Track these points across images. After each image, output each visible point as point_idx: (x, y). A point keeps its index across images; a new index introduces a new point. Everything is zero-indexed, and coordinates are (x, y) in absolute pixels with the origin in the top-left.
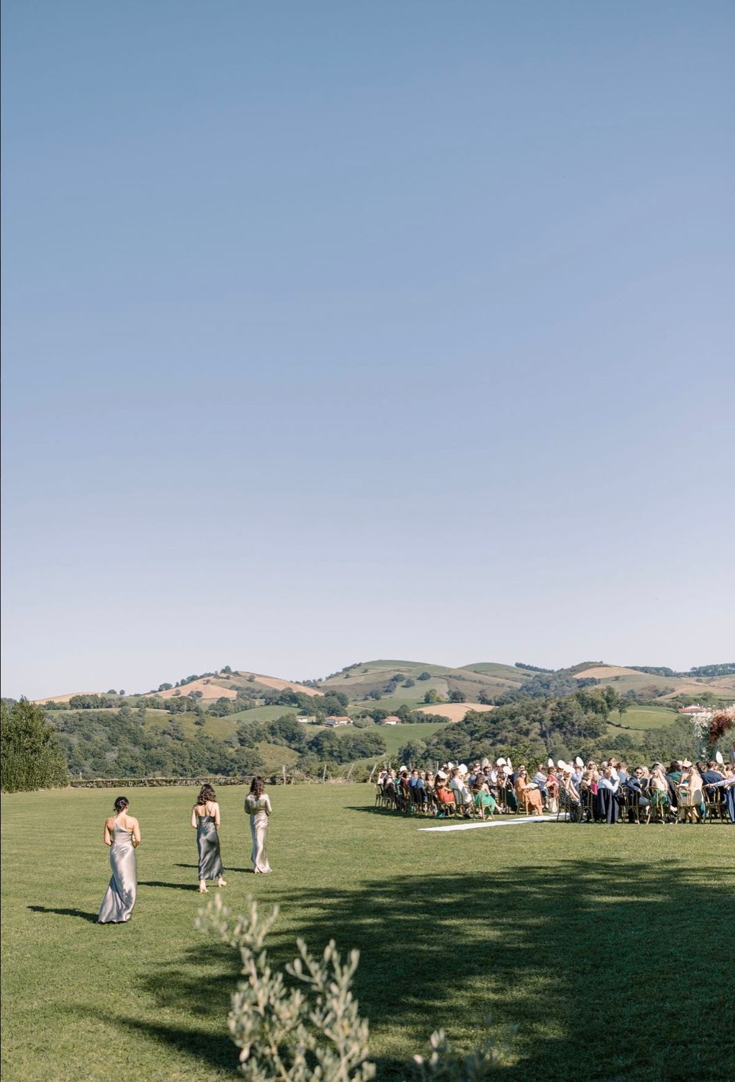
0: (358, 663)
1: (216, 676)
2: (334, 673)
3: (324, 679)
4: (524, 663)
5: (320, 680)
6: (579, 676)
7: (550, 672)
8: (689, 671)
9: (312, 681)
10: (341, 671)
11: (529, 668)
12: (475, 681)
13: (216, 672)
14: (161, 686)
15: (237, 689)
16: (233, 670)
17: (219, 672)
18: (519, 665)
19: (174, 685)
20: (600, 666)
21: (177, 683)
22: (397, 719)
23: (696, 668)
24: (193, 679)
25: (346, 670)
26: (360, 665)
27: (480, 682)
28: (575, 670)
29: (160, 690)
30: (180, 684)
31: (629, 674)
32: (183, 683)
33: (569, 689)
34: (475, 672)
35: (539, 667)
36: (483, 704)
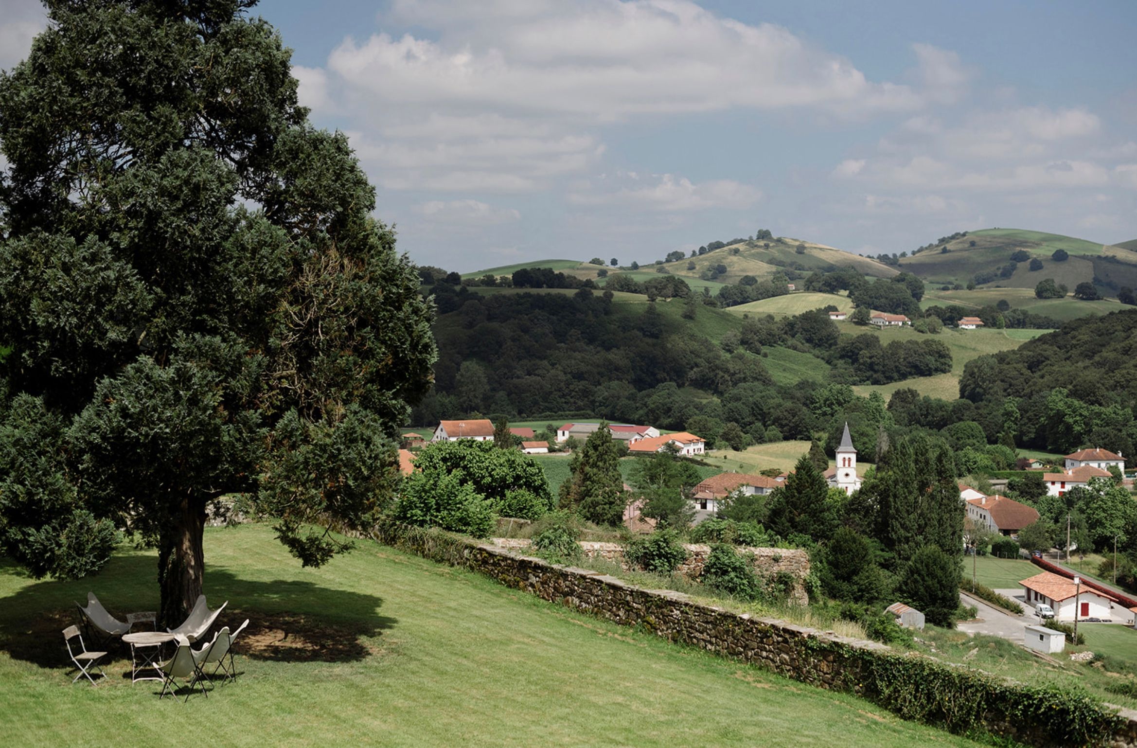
0: (962, 232)
1: (750, 243)
2: (926, 245)
3: (909, 255)
5: (903, 255)
9: (891, 256)
10: (937, 243)
13: (751, 238)
14: (669, 255)
15: (779, 263)
16: (775, 236)
17: (755, 238)
19: (688, 255)
21: (694, 252)
22: (978, 321)
24: (718, 245)
25: (943, 241)
26: (964, 235)
29: (668, 261)
30: (698, 252)
32: (702, 251)
36: (1125, 303)
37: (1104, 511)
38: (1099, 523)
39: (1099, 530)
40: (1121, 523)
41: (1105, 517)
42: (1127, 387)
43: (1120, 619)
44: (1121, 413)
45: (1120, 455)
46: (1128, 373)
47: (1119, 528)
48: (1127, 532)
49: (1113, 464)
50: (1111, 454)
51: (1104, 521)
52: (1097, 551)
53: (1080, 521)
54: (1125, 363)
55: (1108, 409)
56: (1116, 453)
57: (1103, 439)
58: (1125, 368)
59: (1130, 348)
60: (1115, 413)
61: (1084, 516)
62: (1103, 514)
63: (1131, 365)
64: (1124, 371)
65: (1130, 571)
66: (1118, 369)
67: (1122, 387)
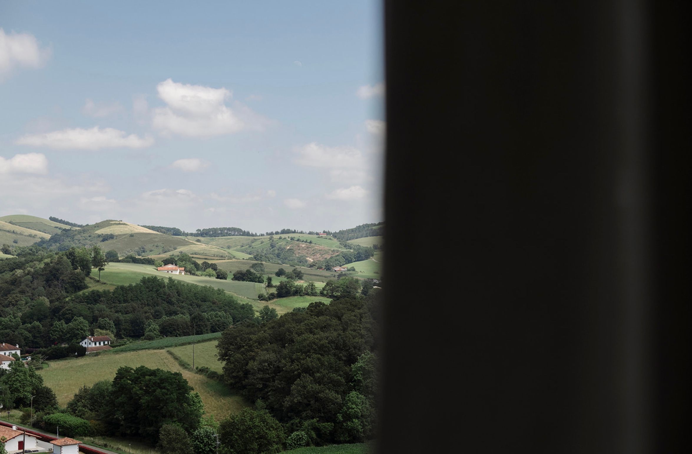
4: (57, 218)
6: (99, 232)
7: (79, 226)
8: (194, 232)
11: (61, 221)
12: (9, 232)
18: (52, 219)
20: (120, 224)
23: (200, 230)
27: (14, 232)
28: (98, 226)
31: (145, 232)
33: (90, 243)
34: (10, 223)
35: (70, 222)
36: (6, 254)
37: (20, 382)
38: (17, 390)
39: (16, 394)
40: (30, 389)
41: (20, 386)
42: (16, 305)
43: (42, 449)
44: (14, 320)
45: (18, 346)
46: (17, 296)
47: (29, 392)
48: (33, 394)
49: (13, 352)
50: (12, 346)
51: (19, 388)
52: (16, 408)
53: (6, 389)
54: (14, 290)
55: (7, 319)
56: (15, 345)
57: (5, 337)
58: (14, 293)
59: (15, 281)
60: (10, 321)
61: (8, 386)
62: (19, 384)
63: (17, 291)
64: (14, 295)
65: (42, 418)
66: (10, 294)
67: (13, 305)
